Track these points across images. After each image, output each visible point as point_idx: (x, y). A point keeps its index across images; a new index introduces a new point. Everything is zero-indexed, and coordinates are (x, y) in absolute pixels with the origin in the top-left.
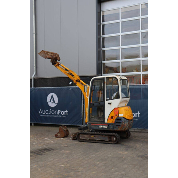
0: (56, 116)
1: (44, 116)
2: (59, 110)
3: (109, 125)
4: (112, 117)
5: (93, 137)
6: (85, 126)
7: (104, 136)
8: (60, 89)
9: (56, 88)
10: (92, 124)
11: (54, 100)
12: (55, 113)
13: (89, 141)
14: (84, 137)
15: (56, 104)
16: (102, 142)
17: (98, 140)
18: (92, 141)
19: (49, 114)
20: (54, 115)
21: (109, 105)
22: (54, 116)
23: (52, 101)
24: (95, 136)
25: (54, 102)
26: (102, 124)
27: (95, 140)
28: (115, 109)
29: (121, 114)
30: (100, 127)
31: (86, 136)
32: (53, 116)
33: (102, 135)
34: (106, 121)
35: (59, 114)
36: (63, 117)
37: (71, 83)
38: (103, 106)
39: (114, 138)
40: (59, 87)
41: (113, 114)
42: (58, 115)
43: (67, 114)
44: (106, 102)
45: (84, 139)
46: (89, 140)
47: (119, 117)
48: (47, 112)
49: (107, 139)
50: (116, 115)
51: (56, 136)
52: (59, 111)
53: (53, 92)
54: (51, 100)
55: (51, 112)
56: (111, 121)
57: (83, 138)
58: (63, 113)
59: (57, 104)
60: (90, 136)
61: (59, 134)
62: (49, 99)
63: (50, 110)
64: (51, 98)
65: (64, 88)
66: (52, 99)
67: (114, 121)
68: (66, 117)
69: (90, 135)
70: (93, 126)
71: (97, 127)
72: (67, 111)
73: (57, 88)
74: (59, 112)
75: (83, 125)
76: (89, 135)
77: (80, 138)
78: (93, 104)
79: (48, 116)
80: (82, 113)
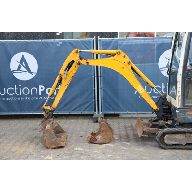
0: (33, 99)
1: (3, 99)
2: (40, 87)
6: (101, 113)
8: (42, 43)
9: (31, 43)
10: (188, 113)
11: (27, 67)
12: (30, 91)
13: (188, 147)
14: (176, 140)
15: (34, 75)
20: (29, 96)
22: (29, 98)
23: (23, 68)
25: (29, 71)
31: (179, 137)
32: (26, 98)
35: (40, 94)
40: (41, 40)
42: (39, 96)
46: (187, 144)
48: (11, 91)
51: (92, 141)
52: (41, 88)
53: (25, 51)
54: (20, 67)
55: (22, 91)
57: (172, 143)
59: (37, 74)
60: (189, 137)
61: (99, 137)
62: (14, 64)
63: (18, 87)
64: (21, 63)
65: (52, 43)
66: (23, 64)
69: (189, 134)
73: (36, 43)
74: (40, 90)
75: (96, 113)
76: (187, 135)
77: (166, 141)
79: (14, 98)
80: (95, 89)
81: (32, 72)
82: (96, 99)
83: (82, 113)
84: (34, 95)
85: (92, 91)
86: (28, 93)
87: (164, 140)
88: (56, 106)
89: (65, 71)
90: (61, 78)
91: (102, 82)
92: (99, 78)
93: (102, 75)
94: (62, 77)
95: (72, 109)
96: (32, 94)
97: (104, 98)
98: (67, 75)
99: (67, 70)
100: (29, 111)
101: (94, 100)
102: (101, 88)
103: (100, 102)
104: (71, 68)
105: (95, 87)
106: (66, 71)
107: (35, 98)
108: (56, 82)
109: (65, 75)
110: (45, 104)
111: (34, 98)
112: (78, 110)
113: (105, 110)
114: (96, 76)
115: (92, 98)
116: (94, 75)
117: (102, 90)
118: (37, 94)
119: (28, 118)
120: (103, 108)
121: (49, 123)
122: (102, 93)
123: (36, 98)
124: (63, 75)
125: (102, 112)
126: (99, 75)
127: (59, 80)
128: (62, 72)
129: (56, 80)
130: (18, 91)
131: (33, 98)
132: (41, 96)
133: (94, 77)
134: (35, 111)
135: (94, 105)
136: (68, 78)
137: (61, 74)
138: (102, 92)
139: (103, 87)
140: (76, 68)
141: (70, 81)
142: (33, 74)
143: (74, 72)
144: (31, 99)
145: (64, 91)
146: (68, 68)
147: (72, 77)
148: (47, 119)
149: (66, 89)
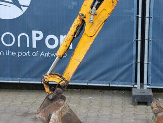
2: (34, 32)
6: (146, 87)
12: (16, 40)
15: (24, 9)
22: (13, 53)
32: (8, 53)
35: (34, 46)
42: (31, 49)
52: (37, 35)
58: (52, 42)
59: (30, 8)
74: (35, 39)
75: (138, 85)
80: (137, 42)
81: (20, 4)
82: (139, 61)
83: (111, 85)
84: (24, 47)
85: (132, 44)
86: (11, 43)
88: (71, 75)
89: (91, 8)
90: (83, 22)
91: (151, 28)
92: (147, 20)
93: (152, 13)
94: (85, 19)
95: (93, 77)
96: (19, 46)
97: (153, 59)
98: (96, 17)
99: (95, 6)
100: (12, 77)
101: (134, 62)
102: (149, 40)
103: (146, 66)
104: (103, 4)
105: (137, 38)
106: (94, 8)
107: (24, 54)
108: (73, 30)
109: (92, 16)
110: (49, 72)
111: (22, 54)
112: (104, 80)
113: (154, 82)
114: (140, 15)
115: (131, 58)
116: (138, 14)
117: (150, 42)
118: (28, 46)
119: (10, 89)
120: (150, 78)
121: (56, 109)
122: (151, 49)
123: (26, 54)
124: (88, 16)
125: (148, 84)
126: (147, 15)
127: (78, 26)
128: (85, 9)
129: (73, 25)
131: (20, 54)
132: (35, 50)
133: (137, 18)
134: (24, 77)
135: (134, 71)
136: (96, 23)
137: (83, 15)
138: (151, 46)
139: (153, 38)
140: (113, 3)
141: (101, 28)
142: (22, 7)
143: (109, 11)
144: (17, 54)
145: (88, 48)
146: (97, 3)
147: (105, 20)
148: (52, 100)
149: (91, 43)
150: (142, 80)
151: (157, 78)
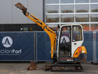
0: (10, 55)
2: (13, 50)
3: (74, 59)
4: (77, 53)
5: (63, 68)
7: (72, 67)
8: (15, 33)
9: (10, 33)
10: (61, 59)
11: (8, 42)
12: (9, 52)
13: (60, 71)
15: (11, 45)
16: (70, 71)
17: (67, 70)
18: (63, 71)
19: (3, 53)
20: (9, 53)
21: (75, 45)
22: (9, 55)
23: (7, 43)
24: (65, 67)
26: (69, 59)
27: (65, 70)
28: (79, 47)
29: (83, 51)
30: (67, 60)
33: (70, 66)
34: (72, 57)
35: (13, 53)
36: (18, 55)
37: (22, 29)
38: (70, 46)
39: (80, 68)
41: (77, 51)
43: (21, 53)
44: (73, 43)
45: (56, 69)
46: (60, 70)
47: (81, 53)
48: (2, 52)
49: (74, 69)
50: (80, 52)
52: (14, 51)
53: (8, 36)
55: (6, 52)
56: (76, 56)
58: (17, 52)
59: (12, 45)
60: (61, 67)
61: (31, 68)
62: (4, 41)
63: (5, 50)
64: (6, 40)
65: (18, 33)
67: (78, 56)
68: (19, 55)
70: (62, 60)
71: (65, 61)
72: (21, 51)
73: (12, 33)
74: (13, 51)
78: (63, 45)
79: (3, 54)
80: (34, 51)
84: (11, 53)
87: (52, 68)
95: (25, 59)
101: (34, 56)
103: (36, 57)
112: (28, 60)
122: (37, 53)
126: (36, 46)
130: (5, 52)
134: (11, 60)
135: (34, 58)
150: (36, 60)
151: (38, 59)
